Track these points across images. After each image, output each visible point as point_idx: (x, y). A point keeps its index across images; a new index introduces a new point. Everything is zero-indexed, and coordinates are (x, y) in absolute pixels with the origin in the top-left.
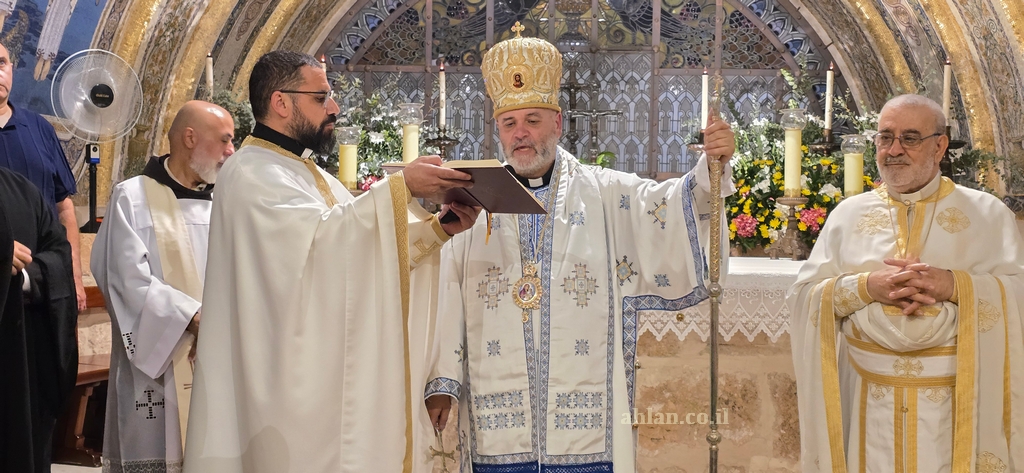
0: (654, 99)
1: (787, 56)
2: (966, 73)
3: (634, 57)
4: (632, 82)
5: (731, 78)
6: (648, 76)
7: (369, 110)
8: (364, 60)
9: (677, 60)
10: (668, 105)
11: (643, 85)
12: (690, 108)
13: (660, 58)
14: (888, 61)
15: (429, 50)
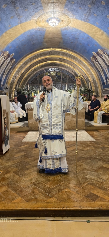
2: (92, 83)
3: (59, 82)
4: (59, 85)
5: (69, 84)
7: (33, 89)
8: (32, 84)
10: (63, 87)
11: (60, 85)
12: (65, 87)
13: (62, 82)
14: (85, 82)
15: (38, 82)
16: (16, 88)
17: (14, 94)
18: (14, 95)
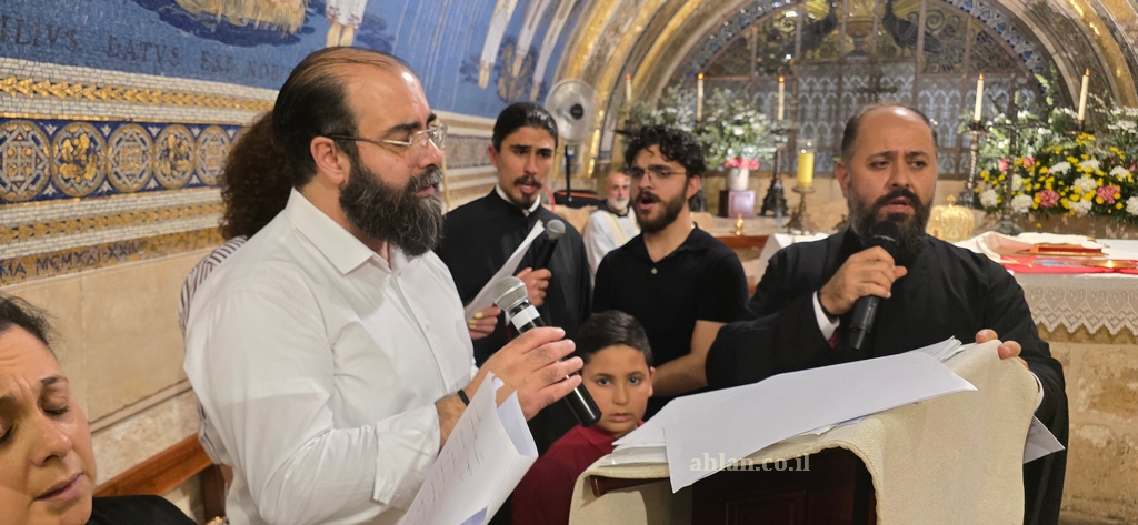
0: (915, 95)
1: (1020, 64)
3: (902, 66)
4: (900, 84)
6: (911, 79)
8: (708, 74)
9: (934, 68)
10: (926, 100)
13: (921, 66)
15: (753, 65)
16: (609, 105)
17: (595, 145)
18: (594, 151)
